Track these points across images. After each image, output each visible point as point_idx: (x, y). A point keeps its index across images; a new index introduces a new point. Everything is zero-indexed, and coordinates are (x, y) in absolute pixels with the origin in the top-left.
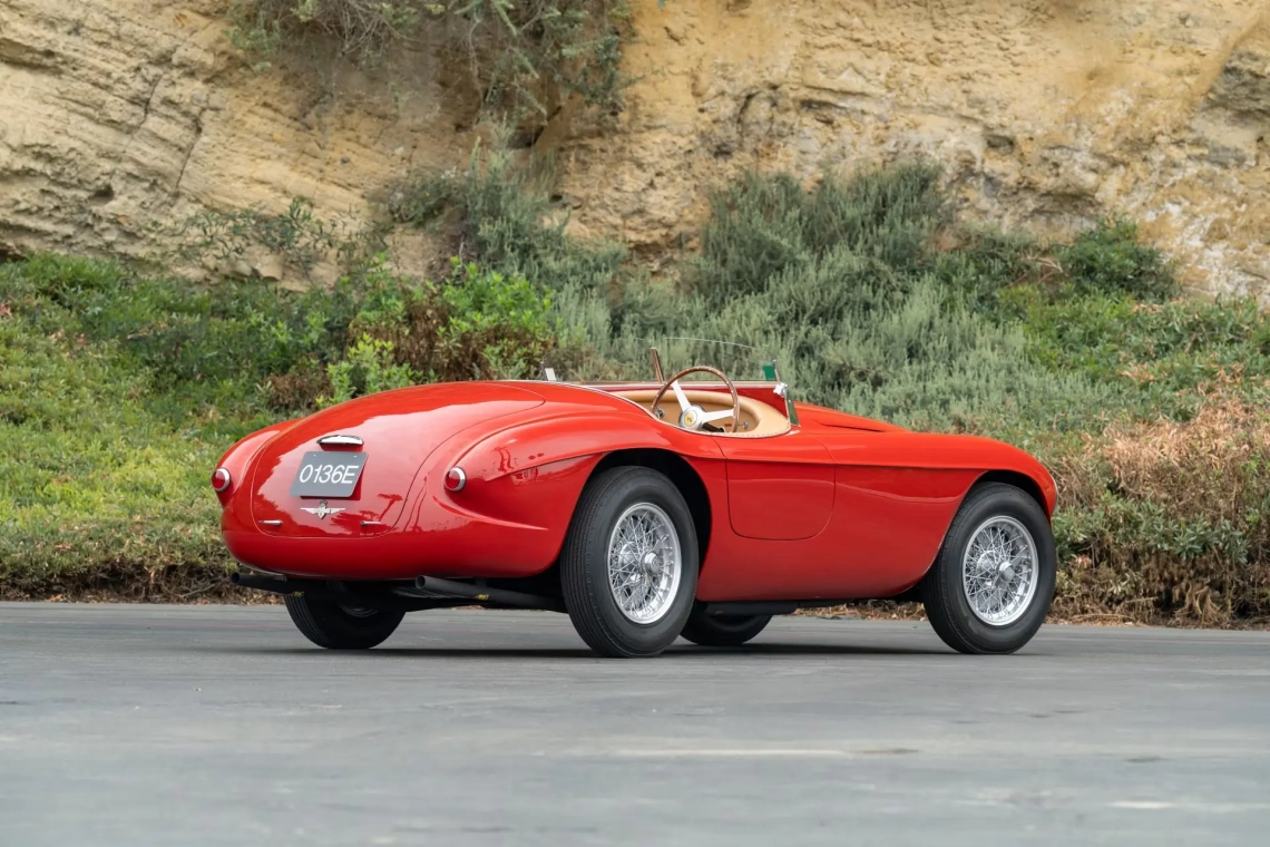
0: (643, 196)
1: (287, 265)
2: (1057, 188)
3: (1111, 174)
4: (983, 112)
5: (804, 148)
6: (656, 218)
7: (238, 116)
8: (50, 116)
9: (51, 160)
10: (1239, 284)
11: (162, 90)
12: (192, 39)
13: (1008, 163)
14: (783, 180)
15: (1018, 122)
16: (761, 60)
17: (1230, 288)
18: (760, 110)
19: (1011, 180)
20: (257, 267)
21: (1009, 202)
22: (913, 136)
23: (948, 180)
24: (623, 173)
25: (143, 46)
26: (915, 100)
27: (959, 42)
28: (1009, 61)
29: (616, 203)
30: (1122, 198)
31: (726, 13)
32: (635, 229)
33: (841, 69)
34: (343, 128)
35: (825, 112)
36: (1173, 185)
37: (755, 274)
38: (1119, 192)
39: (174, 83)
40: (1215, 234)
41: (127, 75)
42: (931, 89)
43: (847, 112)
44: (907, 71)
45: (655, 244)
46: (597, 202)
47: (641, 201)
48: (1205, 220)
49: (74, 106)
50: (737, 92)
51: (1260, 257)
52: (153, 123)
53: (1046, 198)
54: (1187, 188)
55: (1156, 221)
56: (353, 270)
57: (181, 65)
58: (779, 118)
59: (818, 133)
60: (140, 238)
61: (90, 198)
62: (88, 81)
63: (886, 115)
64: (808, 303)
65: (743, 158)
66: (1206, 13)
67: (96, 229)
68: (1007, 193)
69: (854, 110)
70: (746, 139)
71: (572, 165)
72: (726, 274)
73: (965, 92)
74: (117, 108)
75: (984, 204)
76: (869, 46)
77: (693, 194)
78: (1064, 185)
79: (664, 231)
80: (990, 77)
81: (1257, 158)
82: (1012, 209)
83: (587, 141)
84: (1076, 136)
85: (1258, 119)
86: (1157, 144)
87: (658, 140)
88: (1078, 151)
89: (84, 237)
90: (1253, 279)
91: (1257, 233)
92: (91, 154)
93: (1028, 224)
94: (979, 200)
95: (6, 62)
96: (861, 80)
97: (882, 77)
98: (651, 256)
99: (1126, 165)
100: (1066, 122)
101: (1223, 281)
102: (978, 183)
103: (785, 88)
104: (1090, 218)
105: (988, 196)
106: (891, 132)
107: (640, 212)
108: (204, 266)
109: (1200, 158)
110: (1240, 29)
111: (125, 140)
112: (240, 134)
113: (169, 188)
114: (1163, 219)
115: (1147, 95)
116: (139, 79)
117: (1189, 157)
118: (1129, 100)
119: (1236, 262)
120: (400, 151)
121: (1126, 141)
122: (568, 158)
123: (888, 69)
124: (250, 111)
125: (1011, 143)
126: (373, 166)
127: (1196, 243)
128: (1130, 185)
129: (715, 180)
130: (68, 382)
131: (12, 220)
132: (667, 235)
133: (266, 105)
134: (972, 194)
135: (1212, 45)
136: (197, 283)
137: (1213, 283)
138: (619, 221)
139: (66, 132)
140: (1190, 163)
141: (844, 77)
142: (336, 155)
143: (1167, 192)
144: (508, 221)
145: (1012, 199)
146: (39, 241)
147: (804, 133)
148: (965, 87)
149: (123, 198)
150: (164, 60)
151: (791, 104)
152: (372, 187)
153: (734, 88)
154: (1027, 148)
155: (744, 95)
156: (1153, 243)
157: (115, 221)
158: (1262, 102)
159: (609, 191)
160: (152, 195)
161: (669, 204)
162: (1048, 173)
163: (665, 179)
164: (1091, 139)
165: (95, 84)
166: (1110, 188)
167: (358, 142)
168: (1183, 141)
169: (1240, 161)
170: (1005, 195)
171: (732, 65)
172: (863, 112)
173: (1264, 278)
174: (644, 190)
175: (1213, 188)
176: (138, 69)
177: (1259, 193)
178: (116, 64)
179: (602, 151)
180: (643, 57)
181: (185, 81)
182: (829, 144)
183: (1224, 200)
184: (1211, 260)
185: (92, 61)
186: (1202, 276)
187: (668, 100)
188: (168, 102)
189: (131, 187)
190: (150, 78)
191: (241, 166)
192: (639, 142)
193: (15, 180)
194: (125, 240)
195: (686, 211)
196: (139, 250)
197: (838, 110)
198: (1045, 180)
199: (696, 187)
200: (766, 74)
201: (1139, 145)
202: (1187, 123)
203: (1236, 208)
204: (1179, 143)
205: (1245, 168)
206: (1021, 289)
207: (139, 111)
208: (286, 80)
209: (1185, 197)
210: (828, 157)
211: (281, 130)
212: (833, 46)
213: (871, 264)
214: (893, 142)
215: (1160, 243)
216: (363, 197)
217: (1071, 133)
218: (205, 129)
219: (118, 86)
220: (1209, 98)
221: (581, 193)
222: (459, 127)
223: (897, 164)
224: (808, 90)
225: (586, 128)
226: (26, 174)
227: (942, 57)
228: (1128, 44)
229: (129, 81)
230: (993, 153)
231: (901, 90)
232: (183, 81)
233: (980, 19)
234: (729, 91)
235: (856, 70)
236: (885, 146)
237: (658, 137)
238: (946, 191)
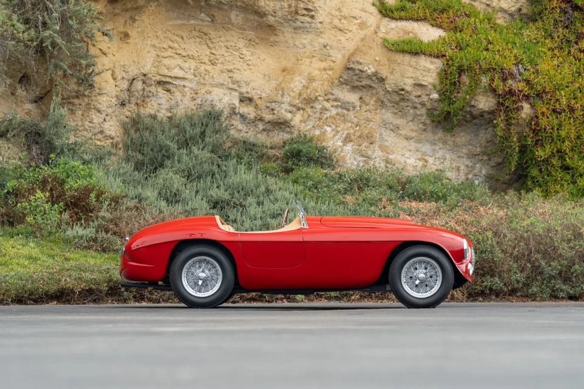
0: (102, 125)
2: (274, 119)
3: (297, 113)
4: (239, 86)
5: (159, 102)
6: (108, 135)
10: (359, 161)
13: (250, 108)
14: (152, 117)
15: (255, 91)
16: (139, 63)
17: (355, 163)
18: (139, 85)
19: (252, 116)
21: (251, 126)
22: (209, 97)
23: (226, 117)
24: (92, 114)
26: (208, 81)
27: (223, 55)
28: (246, 64)
29: (91, 128)
30: (302, 124)
31: (120, 41)
32: (99, 140)
33: (174, 67)
35: (168, 86)
36: (327, 118)
38: (301, 121)
40: (348, 139)
42: (215, 76)
43: (177, 86)
44: (202, 68)
46: (82, 128)
47: (101, 127)
48: (343, 134)
50: (129, 78)
51: (368, 149)
53: (267, 124)
54: (333, 119)
55: (321, 134)
58: (147, 89)
59: (165, 96)
63: (195, 88)
65: (131, 107)
66: (334, 44)
68: (250, 122)
69: (180, 85)
70: (131, 98)
73: (230, 77)
75: (240, 127)
76: (185, 57)
77: (117, 124)
78: (278, 118)
79: (111, 141)
80: (240, 71)
81: (360, 106)
83: (72, 100)
84: (282, 97)
85: (360, 90)
86: (318, 100)
87: (104, 100)
88: (283, 103)
90: (366, 159)
91: (366, 139)
93: (259, 136)
94: (237, 126)
96: (183, 72)
97: (192, 71)
99: (303, 109)
100: (276, 91)
101: (352, 160)
102: (237, 118)
103: (150, 76)
104: (288, 133)
105: (241, 123)
106: (199, 95)
107: (101, 132)
109: (337, 107)
110: (349, 50)
114: (324, 133)
115: (311, 79)
117: (332, 106)
118: (303, 81)
119: (358, 152)
121: (305, 99)
123: (194, 67)
125: (250, 100)
127: (340, 143)
128: (306, 118)
129: (122, 117)
134: (234, 122)
135: (339, 57)
137: (348, 160)
140: (333, 109)
141: (175, 70)
143: (324, 122)
145: (252, 124)
147: (159, 96)
148: (230, 75)
153: (128, 76)
154: (259, 102)
155: (132, 79)
156: (321, 144)
158: (363, 82)
159: (87, 123)
161: (112, 128)
162: (269, 113)
163: (109, 117)
164: (289, 98)
166: (297, 119)
168: (329, 99)
169: (354, 107)
170: (249, 123)
171: (127, 66)
172: (184, 86)
173: (369, 158)
174: (102, 122)
175: (345, 119)
177: (363, 121)
179: (80, 105)
182: (170, 100)
183: (350, 125)
184: (347, 151)
186: (344, 157)
187: (106, 81)
192: (96, 101)
195: (117, 131)
197: (172, 85)
198: (267, 116)
199: (117, 120)
200: (141, 69)
201: (310, 101)
202: (331, 91)
203: (355, 128)
204: (328, 100)
205: (356, 111)
209: (333, 124)
210: (171, 106)
212: (170, 57)
214: (200, 100)
215: (324, 144)
217: (279, 95)
220: (340, 81)
222: (12, 94)
223: (203, 110)
224: (160, 77)
225: (71, 94)
227: (217, 61)
228: (299, 56)
230: (242, 104)
231: (201, 76)
233: (229, 44)
234: (126, 77)
235: (180, 68)
236: (196, 101)
237: (104, 99)
238: (224, 121)
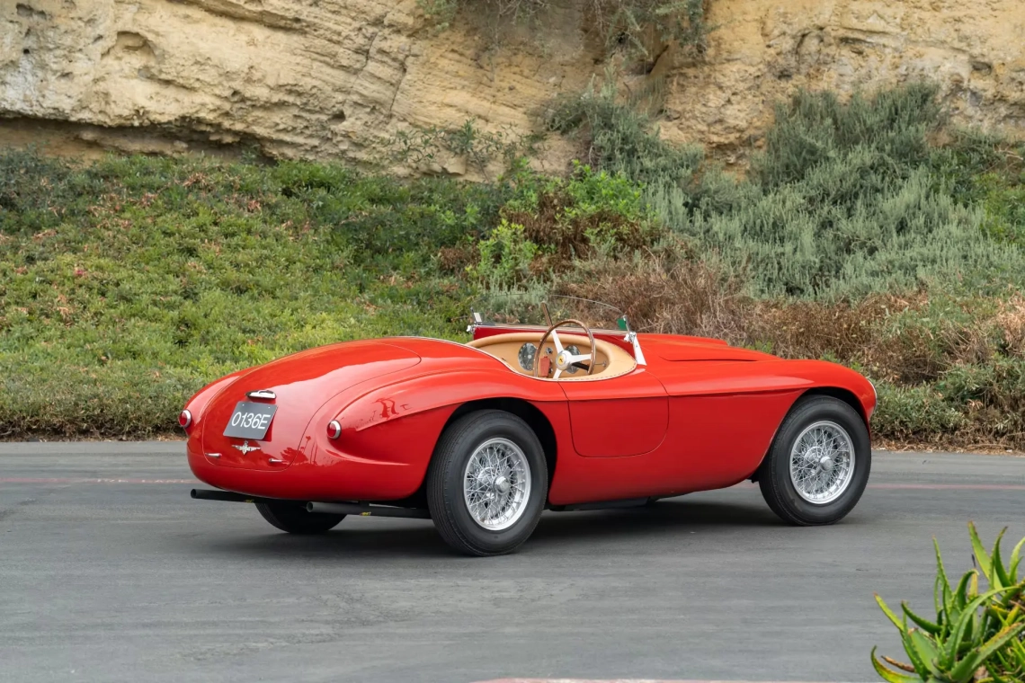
0: (722, 110)
1: (468, 164)
2: (1022, 99)
5: (842, 72)
6: (732, 126)
7: (432, 60)
8: (298, 64)
9: (299, 94)
11: (377, 43)
12: (399, 7)
13: (987, 82)
14: (826, 96)
15: (995, 52)
16: (811, 10)
18: (812, 45)
19: (989, 94)
20: (445, 166)
21: (988, 110)
22: (919, 63)
23: (944, 95)
24: (709, 93)
25: (363, 13)
26: (921, 37)
28: (990, 7)
29: (703, 115)
32: (717, 134)
33: (868, 15)
34: (510, 65)
35: (857, 46)
37: (799, 167)
39: (386, 38)
41: (352, 34)
42: (932, 29)
43: (873, 46)
44: (916, 16)
45: (731, 144)
46: (690, 114)
47: (721, 113)
49: (316, 56)
50: (794, 33)
52: (372, 67)
53: (1014, 107)
56: (514, 168)
57: (390, 26)
58: (825, 51)
59: (852, 61)
60: (365, 147)
61: (329, 120)
62: (325, 38)
63: (901, 48)
64: (831, 190)
65: (799, 80)
67: (334, 141)
68: (987, 103)
69: (878, 45)
71: (674, 87)
72: (778, 165)
73: (956, 30)
74: (346, 57)
75: (970, 111)
77: (761, 107)
79: (738, 135)
80: (974, 19)
82: (990, 115)
87: (734, 70)
89: (327, 147)
92: (328, 89)
93: (1001, 126)
94: (966, 109)
95: (268, 27)
96: (883, 23)
97: (898, 20)
98: (729, 153)
102: (966, 96)
103: (828, 29)
105: (973, 106)
106: (904, 59)
107: (721, 121)
108: (409, 166)
111: (353, 79)
112: (434, 72)
113: (384, 112)
116: (361, 36)
120: (552, 80)
122: (672, 82)
123: (902, 14)
124: (441, 56)
125: (989, 67)
126: (532, 91)
129: (779, 96)
130: (287, 260)
131: (275, 136)
132: (740, 137)
133: (453, 51)
134: (961, 104)
136: (404, 177)
138: (705, 128)
139: (310, 74)
141: (870, 20)
142: (505, 85)
144: (618, 131)
145: (989, 107)
146: (294, 150)
147: (842, 61)
148: (956, 27)
149: (352, 119)
150: (378, 22)
151: (832, 41)
152: (533, 106)
153: (792, 30)
154: (1000, 71)
155: (800, 34)
157: (347, 136)
159: (699, 106)
160: (373, 116)
161: (742, 115)
162: (1015, 89)
163: (739, 97)
165: (330, 40)
167: (521, 73)
170: (985, 105)
171: (791, 14)
172: (884, 46)
174: (723, 105)
176: (360, 29)
178: (345, 25)
179: (696, 77)
180: (725, 9)
181: (394, 36)
182: (860, 69)
185: (327, 24)
187: (743, 40)
188: (381, 51)
189: (357, 112)
190: (368, 35)
191: (436, 95)
192: (720, 71)
193: (275, 109)
194: (354, 148)
195: (755, 120)
196: (362, 155)
197: (867, 44)
198: (1013, 94)
199: (763, 102)
200: (815, 19)
206: (992, 175)
207: (362, 58)
208: (468, 33)
210: (859, 78)
211: (465, 68)
213: (882, 158)
214: (905, 67)
216: (525, 113)
218: (408, 70)
219: (346, 41)
221: (679, 108)
222: (597, 61)
223: (907, 84)
224: (845, 30)
225: (685, 61)
226: (282, 105)
227: (941, 5)
229: (354, 38)
230: (976, 74)
231: (911, 29)
232: (392, 36)
234: (789, 31)
235: (879, 16)
236: (899, 70)
237: (734, 67)
238: (943, 102)
